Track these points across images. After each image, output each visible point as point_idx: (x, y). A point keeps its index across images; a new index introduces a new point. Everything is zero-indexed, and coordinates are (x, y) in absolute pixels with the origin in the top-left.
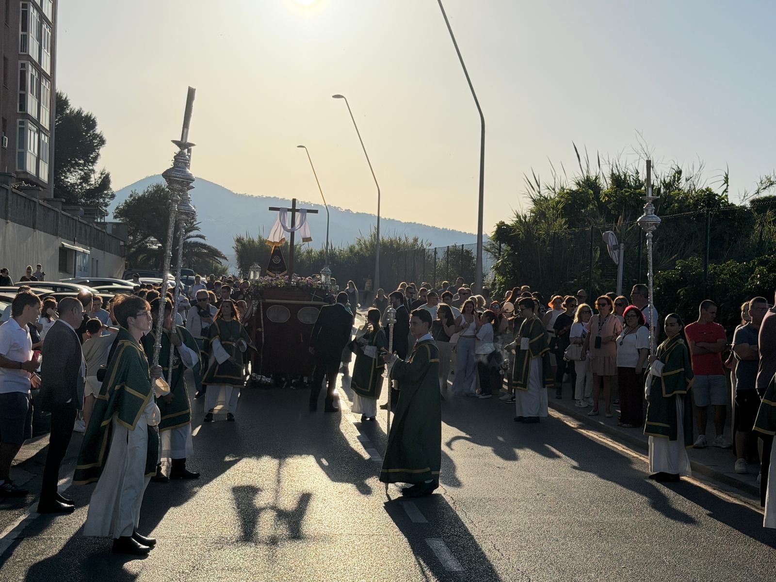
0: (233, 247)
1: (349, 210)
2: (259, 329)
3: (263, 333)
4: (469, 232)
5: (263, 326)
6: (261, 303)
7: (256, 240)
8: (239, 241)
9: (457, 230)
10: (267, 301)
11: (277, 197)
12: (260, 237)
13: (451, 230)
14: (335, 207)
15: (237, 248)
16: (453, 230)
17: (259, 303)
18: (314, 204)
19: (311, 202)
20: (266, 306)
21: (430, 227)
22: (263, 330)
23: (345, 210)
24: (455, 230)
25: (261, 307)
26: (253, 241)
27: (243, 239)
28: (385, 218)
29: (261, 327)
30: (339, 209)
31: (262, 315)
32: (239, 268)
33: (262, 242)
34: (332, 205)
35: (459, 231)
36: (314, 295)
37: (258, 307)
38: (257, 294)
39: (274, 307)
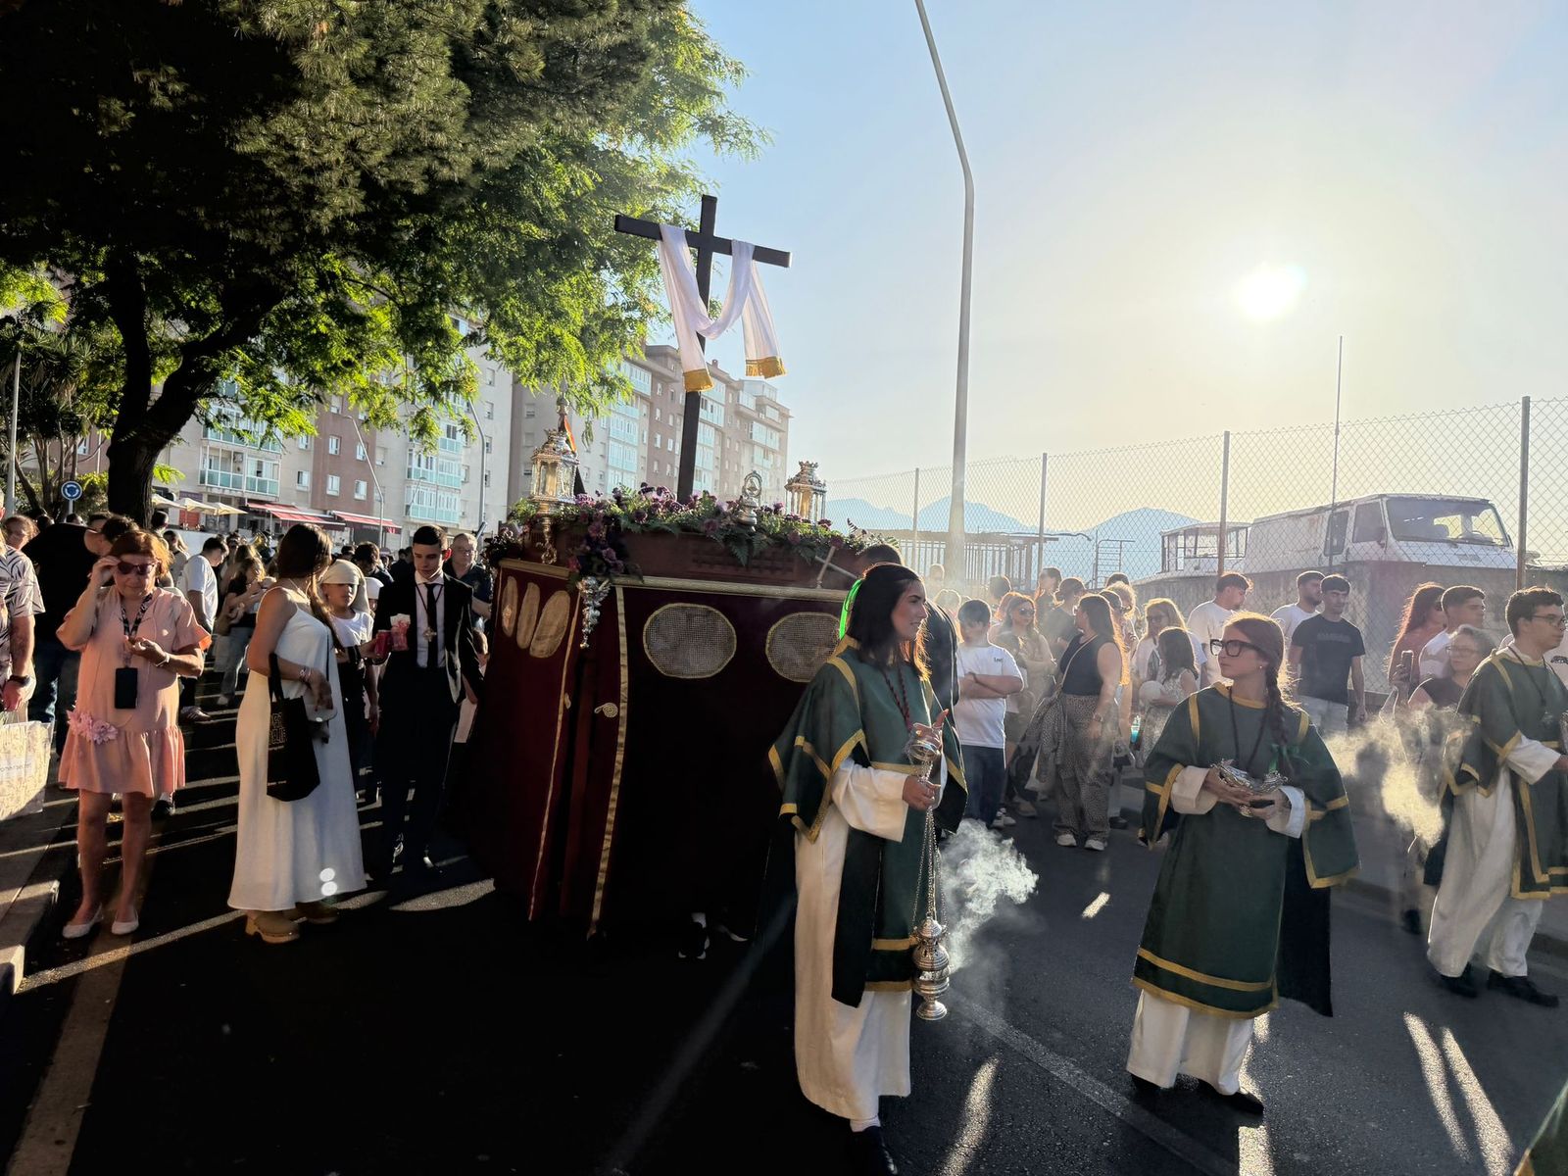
2: (609, 709)
3: (623, 729)
5: (624, 694)
6: (620, 594)
10: (650, 581)
17: (613, 592)
20: (643, 603)
22: (623, 713)
25: (621, 609)
29: (617, 701)
31: (623, 640)
36: (826, 563)
37: (608, 607)
38: (604, 551)
39: (674, 609)
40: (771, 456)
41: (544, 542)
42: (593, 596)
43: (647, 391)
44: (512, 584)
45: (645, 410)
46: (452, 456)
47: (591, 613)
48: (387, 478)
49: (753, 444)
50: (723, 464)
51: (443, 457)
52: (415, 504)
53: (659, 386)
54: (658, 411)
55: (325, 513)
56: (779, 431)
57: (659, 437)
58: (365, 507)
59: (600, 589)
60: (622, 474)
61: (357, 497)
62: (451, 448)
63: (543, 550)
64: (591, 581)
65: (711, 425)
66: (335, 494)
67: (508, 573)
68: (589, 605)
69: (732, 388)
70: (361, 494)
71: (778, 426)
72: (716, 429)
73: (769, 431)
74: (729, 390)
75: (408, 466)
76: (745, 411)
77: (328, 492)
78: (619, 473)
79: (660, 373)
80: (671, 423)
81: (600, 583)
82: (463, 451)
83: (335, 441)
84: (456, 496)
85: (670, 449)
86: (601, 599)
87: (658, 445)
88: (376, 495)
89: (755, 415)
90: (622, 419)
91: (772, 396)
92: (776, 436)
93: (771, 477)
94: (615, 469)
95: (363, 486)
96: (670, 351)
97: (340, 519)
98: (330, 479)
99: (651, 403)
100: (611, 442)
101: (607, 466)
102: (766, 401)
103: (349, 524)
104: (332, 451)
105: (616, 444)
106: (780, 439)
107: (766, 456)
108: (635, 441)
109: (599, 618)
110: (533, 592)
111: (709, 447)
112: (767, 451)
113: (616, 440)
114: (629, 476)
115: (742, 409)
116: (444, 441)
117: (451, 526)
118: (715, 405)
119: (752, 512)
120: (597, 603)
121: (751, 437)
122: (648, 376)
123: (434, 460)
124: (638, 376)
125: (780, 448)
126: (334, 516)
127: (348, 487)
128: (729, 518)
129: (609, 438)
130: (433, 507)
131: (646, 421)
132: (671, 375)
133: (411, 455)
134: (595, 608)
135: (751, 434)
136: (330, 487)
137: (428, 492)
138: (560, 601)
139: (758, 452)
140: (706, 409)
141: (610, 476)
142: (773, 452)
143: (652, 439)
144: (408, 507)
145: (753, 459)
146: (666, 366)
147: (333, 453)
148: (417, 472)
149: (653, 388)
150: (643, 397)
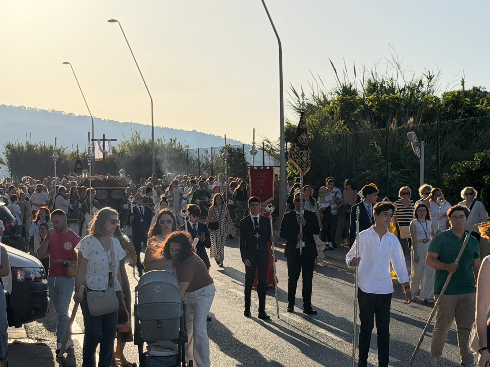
0: (4, 153)
1: (72, 114)
4: (180, 129)
7: (25, 146)
8: (8, 147)
9: (169, 127)
11: (5, 104)
12: (27, 143)
13: (163, 127)
14: (59, 111)
15: (7, 153)
16: (165, 127)
18: (39, 110)
19: (37, 108)
21: (145, 125)
23: (69, 114)
24: (167, 128)
26: (23, 147)
27: (12, 145)
28: (105, 120)
30: (63, 113)
32: (9, 171)
33: (30, 147)
34: (55, 110)
35: (171, 128)
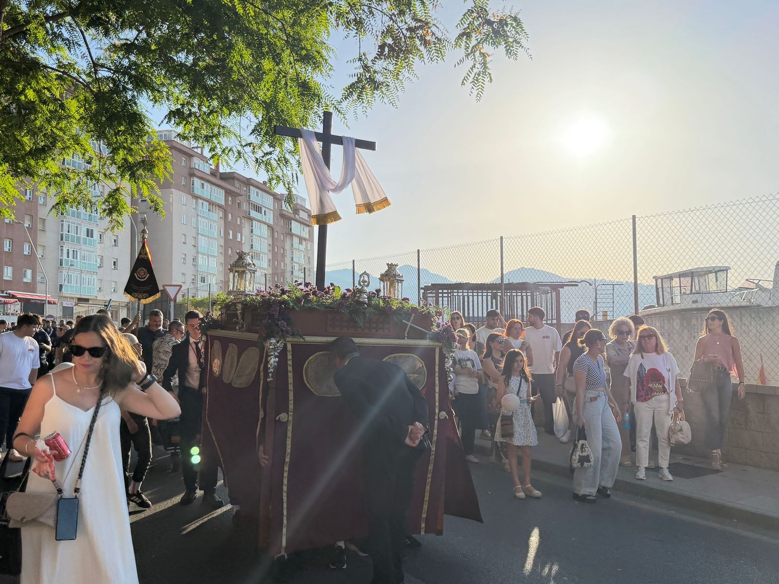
2: (283, 417)
3: (290, 428)
5: (291, 407)
6: (289, 347)
10: (308, 339)
17: (285, 346)
20: (303, 352)
22: (291, 418)
25: (290, 357)
29: (287, 412)
31: (291, 375)
36: (409, 324)
37: (283, 355)
38: (279, 322)
39: (321, 355)
40: (304, 243)
41: (238, 319)
42: (274, 350)
43: (223, 203)
44: (217, 345)
45: (221, 214)
46: (90, 249)
47: (273, 361)
48: (47, 266)
49: (292, 235)
50: (273, 249)
51: (84, 250)
52: (66, 283)
53: (230, 198)
54: (230, 215)
55: (3, 293)
56: (308, 226)
57: (231, 232)
58: (31, 287)
59: (278, 345)
60: (208, 257)
61: (25, 280)
62: (90, 244)
63: (237, 323)
64: (273, 341)
65: (265, 223)
66: (10, 279)
67: (214, 338)
68: (272, 355)
69: (277, 199)
70: (28, 278)
71: (308, 223)
72: (268, 226)
73: (302, 226)
74: (276, 201)
75: (60, 258)
76: (286, 213)
77: (5, 278)
78: (206, 257)
79: (230, 190)
80: (239, 223)
81: (278, 342)
82: (98, 246)
83: (8, 242)
84: (95, 277)
85: (239, 240)
86: (279, 351)
87: (231, 237)
88: (38, 278)
89: (293, 216)
90: (206, 221)
91: (303, 204)
92: (307, 229)
93: (304, 255)
94: (203, 254)
95: (29, 273)
96: (235, 175)
97: (13, 297)
98: (6, 269)
99: (225, 211)
100: (200, 237)
101: (198, 252)
102: (299, 207)
103: (20, 300)
104: (6, 249)
105: (203, 238)
106: (309, 231)
107: (300, 243)
108: (216, 236)
109: (278, 362)
110: (233, 349)
111: (264, 238)
112: (301, 239)
113: (202, 235)
114: (212, 259)
115: (284, 212)
116: (85, 239)
117: (92, 298)
118: (267, 210)
119: (365, 296)
120: (276, 353)
121: (291, 231)
122: (223, 192)
123: (79, 253)
124: (216, 192)
125: (309, 237)
126: (9, 294)
127: (18, 274)
128: (350, 300)
129: (198, 234)
130: (79, 285)
131: (222, 222)
132: (238, 191)
133: (62, 250)
134: (276, 357)
135: (291, 228)
136: (5, 274)
137: (74, 275)
138: (252, 353)
139: (296, 240)
140: (261, 213)
141: (200, 258)
142: (305, 240)
143: (226, 234)
144: (61, 286)
145: (292, 244)
146: (233, 185)
147: (8, 251)
148: (67, 261)
149: (226, 200)
150: (220, 206)
